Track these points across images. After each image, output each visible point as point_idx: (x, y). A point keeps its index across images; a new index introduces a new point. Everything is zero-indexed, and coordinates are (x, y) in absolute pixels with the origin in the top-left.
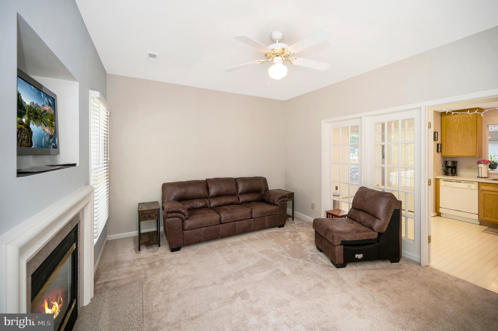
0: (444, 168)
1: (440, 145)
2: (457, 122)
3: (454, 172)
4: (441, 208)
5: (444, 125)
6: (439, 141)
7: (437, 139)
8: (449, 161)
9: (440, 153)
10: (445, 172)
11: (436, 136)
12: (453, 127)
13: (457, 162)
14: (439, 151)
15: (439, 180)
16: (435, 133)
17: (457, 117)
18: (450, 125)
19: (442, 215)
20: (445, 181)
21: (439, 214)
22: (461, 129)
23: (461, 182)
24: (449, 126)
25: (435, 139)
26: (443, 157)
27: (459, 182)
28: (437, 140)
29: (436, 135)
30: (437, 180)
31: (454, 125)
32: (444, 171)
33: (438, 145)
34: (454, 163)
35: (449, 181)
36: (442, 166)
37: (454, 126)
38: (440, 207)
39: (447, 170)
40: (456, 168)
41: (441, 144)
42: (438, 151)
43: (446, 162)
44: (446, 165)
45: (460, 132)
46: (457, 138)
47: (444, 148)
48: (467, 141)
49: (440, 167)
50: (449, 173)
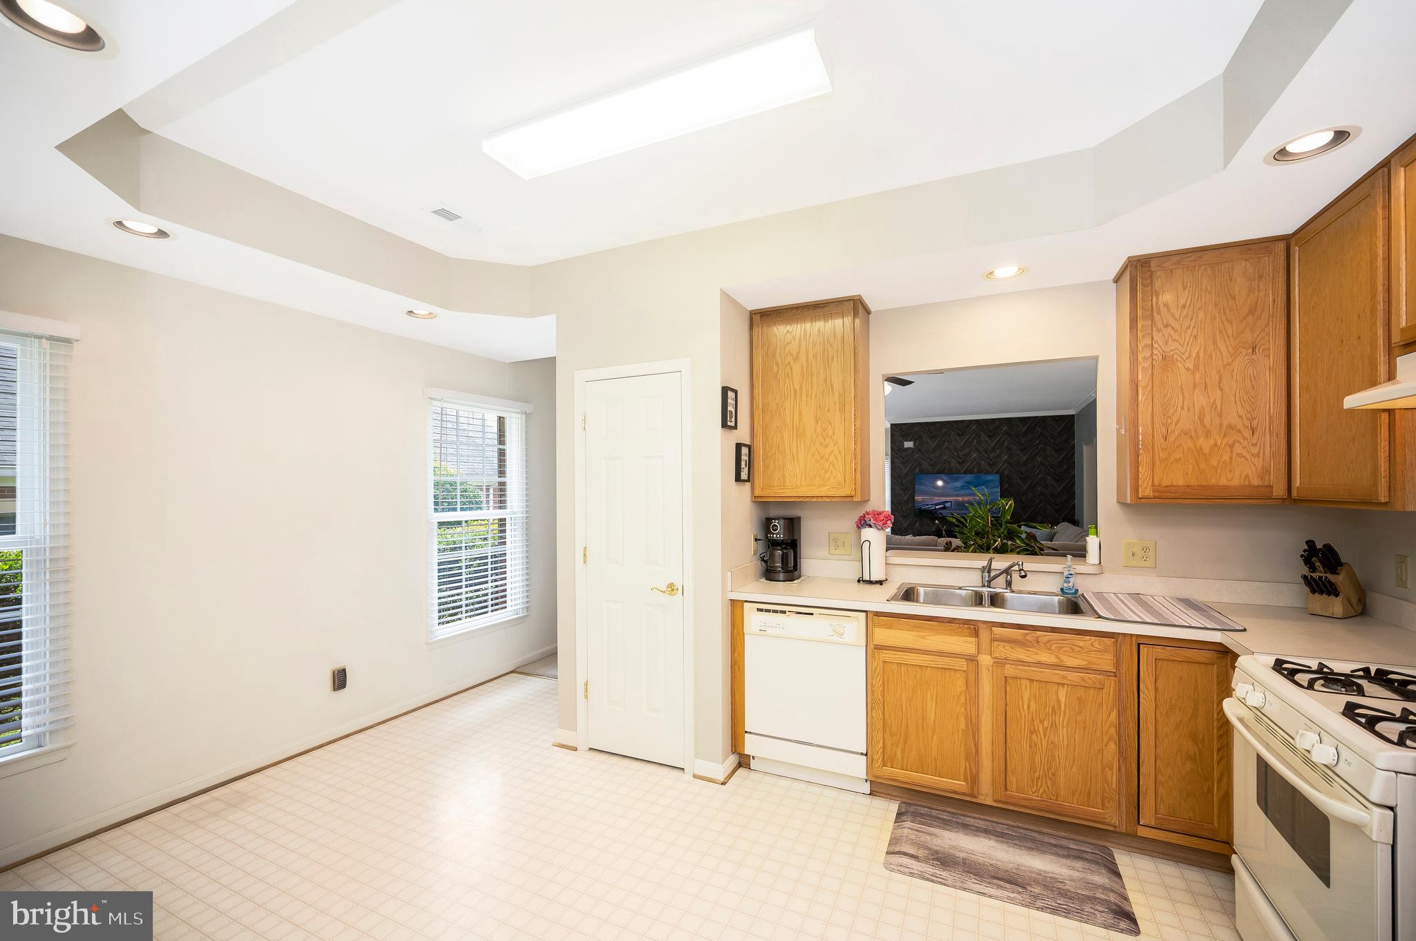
0: (761, 547)
1: (745, 451)
2: (798, 353)
3: (791, 564)
4: (750, 733)
5: (759, 362)
6: (743, 434)
7: (733, 419)
8: (775, 519)
9: (748, 485)
10: (766, 562)
11: (731, 408)
12: (788, 374)
13: (799, 518)
14: (744, 476)
15: (743, 607)
16: (725, 390)
17: (798, 331)
18: (777, 364)
19: (753, 764)
20: (761, 610)
21: (743, 762)
22: (812, 382)
23: (812, 614)
24: (775, 369)
25: (727, 421)
26: (761, 503)
27: (806, 614)
28: (735, 427)
29: (731, 401)
30: (736, 606)
31: (789, 367)
32: (762, 560)
33: (739, 447)
34: (793, 524)
35: (775, 611)
36: (756, 540)
37: (791, 368)
38: (746, 732)
39: (772, 556)
40: (796, 545)
41: (749, 447)
42: (738, 478)
43: (767, 524)
44: (767, 537)
45: (807, 396)
46: (800, 423)
47: (759, 465)
48: (827, 436)
49: (747, 548)
50: (775, 572)
